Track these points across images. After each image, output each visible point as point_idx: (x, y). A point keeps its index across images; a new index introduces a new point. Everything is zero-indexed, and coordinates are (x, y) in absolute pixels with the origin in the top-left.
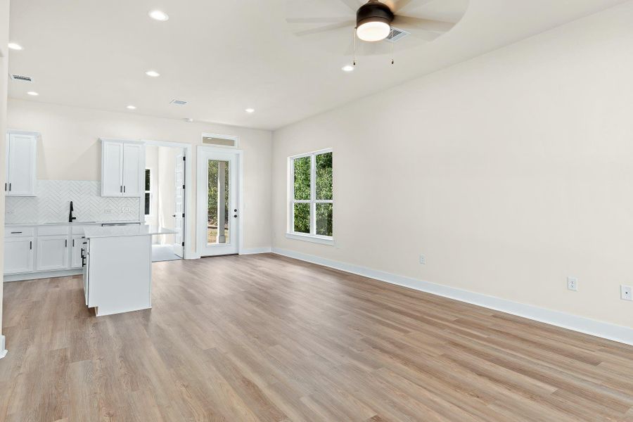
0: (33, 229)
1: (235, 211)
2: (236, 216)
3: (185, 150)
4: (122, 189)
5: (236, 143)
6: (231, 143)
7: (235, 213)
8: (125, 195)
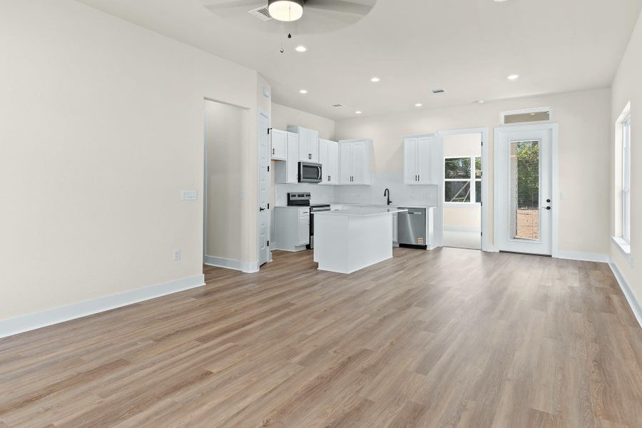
1: (548, 201)
2: (548, 208)
3: (482, 134)
4: (417, 178)
5: (553, 116)
7: (548, 204)
8: (420, 183)
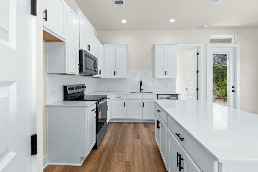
0: (125, 95)
1: (233, 87)
2: (233, 91)
3: (198, 48)
4: (166, 73)
5: (233, 41)
6: (228, 41)
7: (232, 89)
8: (167, 76)
